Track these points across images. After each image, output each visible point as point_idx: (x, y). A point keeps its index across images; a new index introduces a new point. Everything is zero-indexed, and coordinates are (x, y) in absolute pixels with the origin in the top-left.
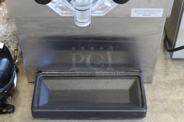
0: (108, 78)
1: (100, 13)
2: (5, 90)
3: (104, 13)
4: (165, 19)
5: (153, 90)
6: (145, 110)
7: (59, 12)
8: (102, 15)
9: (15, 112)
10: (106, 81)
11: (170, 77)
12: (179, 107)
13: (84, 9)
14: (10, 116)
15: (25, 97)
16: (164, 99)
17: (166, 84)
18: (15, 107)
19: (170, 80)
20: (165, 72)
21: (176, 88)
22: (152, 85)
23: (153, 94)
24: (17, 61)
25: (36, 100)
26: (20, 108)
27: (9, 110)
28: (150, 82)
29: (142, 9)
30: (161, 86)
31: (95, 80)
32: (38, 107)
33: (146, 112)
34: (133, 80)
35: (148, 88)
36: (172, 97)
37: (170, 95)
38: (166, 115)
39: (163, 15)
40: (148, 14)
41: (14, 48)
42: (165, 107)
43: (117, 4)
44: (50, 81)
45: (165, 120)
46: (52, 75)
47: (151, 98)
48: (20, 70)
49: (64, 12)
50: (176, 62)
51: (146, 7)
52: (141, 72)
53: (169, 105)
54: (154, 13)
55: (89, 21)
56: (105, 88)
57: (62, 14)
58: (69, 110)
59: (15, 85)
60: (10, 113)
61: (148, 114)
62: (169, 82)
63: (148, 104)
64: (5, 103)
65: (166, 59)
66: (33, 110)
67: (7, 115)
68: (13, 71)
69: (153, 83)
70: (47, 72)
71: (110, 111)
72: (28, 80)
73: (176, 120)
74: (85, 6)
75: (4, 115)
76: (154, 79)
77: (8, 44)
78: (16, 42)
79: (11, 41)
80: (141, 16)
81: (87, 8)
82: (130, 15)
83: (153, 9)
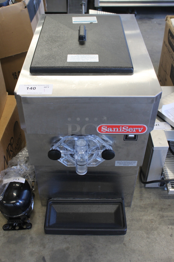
0: (99, 204)
1: (94, 165)
2: (26, 213)
3: (96, 165)
4: (139, 167)
5: (132, 212)
6: (126, 229)
7: (65, 164)
8: (95, 166)
9: (32, 228)
10: (97, 206)
11: (144, 201)
12: (150, 225)
13: (83, 165)
14: (29, 231)
15: (39, 216)
16: (139, 219)
17: (141, 207)
18: (32, 224)
19: (144, 204)
20: (140, 197)
21: (148, 211)
22: (131, 208)
23: (132, 215)
24: (34, 189)
25: (47, 221)
26: (36, 225)
27: (28, 227)
28: (129, 206)
29: (123, 161)
30: (137, 209)
31: (90, 205)
32: (49, 227)
33: (126, 231)
34: (117, 206)
35: (128, 210)
36: (145, 218)
37: (144, 216)
38: (140, 232)
39: (137, 165)
40: (127, 165)
41: (32, 179)
42: (140, 225)
43: (104, 160)
44: (57, 205)
45: (140, 235)
46: (59, 201)
47: (130, 218)
48: (35, 195)
49: (69, 164)
50: (148, 189)
51: (125, 160)
52: (123, 199)
53: (143, 223)
54: (131, 164)
55: (86, 171)
56: (97, 211)
57: (67, 165)
58: (71, 229)
59: (33, 208)
60: (29, 229)
61: (128, 231)
62: (143, 206)
63: (128, 223)
64: (25, 221)
65: (141, 187)
66: (46, 229)
67: (27, 231)
68: (32, 199)
69: (131, 207)
70: (55, 199)
71: (100, 230)
72: (41, 203)
73: (147, 235)
74: (83, 162)
75: (24, 230)
76: (133, 203)
77: (28, 177)
78: (33, 175)
79: (30, 175)
80: (122, 165)
81: (85, 163)
82: (115, 165)
83: (130, 161)
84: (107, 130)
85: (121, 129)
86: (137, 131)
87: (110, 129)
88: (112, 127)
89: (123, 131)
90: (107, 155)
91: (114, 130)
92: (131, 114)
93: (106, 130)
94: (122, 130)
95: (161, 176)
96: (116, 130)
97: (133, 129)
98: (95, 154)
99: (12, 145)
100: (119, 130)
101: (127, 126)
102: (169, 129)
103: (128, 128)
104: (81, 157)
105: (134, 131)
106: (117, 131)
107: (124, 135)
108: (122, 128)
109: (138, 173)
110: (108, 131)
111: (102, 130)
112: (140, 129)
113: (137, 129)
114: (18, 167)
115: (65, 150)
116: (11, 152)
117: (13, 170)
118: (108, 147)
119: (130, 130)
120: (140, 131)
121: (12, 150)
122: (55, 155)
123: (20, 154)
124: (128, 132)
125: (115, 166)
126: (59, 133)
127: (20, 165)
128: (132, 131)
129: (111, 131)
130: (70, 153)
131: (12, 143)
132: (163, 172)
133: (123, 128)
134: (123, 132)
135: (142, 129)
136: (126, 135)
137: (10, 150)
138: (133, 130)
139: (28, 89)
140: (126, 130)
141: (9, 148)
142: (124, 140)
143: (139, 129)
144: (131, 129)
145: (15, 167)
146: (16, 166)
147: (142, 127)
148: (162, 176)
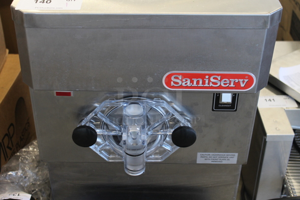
1: (157, 159)
3: (162, 158)
4: (241, 166)
7: (104, 156)
8: (159, 161)
29: (211, 154)
39: (238, 161)
40: (219, 160)
49: (111, 156)
51: (215, 151)
54: (227, 159)
57: (109, 158)
74: (138, 150)
77: (37, 194)
78: (48, 192)
79: (40, 191)
80: (209, 162)
81: (141, 152)
82: (196, 161)
83: (224, 154)
84: (182, 82)
85: (207, 82)
86: (237, 85)
87: (186, 80)
88: (191, 77)
89: (211, 85)
90: (182, 137)
91: (195, 83)
92: (226, 50)
93: (180, 84)
94: (209, 84)
95: (282, 194)
96: (198, 82)
97: (230, 81)
98: (160, 136)
99: (11, 138)
100: (204, 83)
101: (218, 75)
102: (293, 106)
103: (219, 79)
104: (133, 139)
105: (232, 85)
106: (200, 85)
107: (214, 94)
108: (209, 79)
109: (239, 180)
110: (184, 84)
111: (172, 83)
112: (243, 82)
113: (237, 81)
114: (20, 173)
115: (104, 129)
116: (8, 150)
117: (10, 179)
118: (184, 122)
119: (225, 84)
120: (242, 85)
121: (10, 145)
122: (86, 137)
123: (25, 152)
124: (220, 87)
125: (197, 163)
126: (93, 88)
127: (23, 170)
128: (228, 85)
129: (189, 84)
130: (113, 133)
131: (11, 135)
132: (285, 184)
133: (212, 80)
134: (212, 88)
135: (246, 80)
136: (217, 94)
137: (6, 145)
138: (230, 84)
139: (36, 2)
140: (216, 84)
141: (4, 141)
142: (213, 110)
143: (241, 80)
144: (225, 81)
145: (14, 172)
146: (16, 172)
147: (247, 77)
148: (284, 193)
